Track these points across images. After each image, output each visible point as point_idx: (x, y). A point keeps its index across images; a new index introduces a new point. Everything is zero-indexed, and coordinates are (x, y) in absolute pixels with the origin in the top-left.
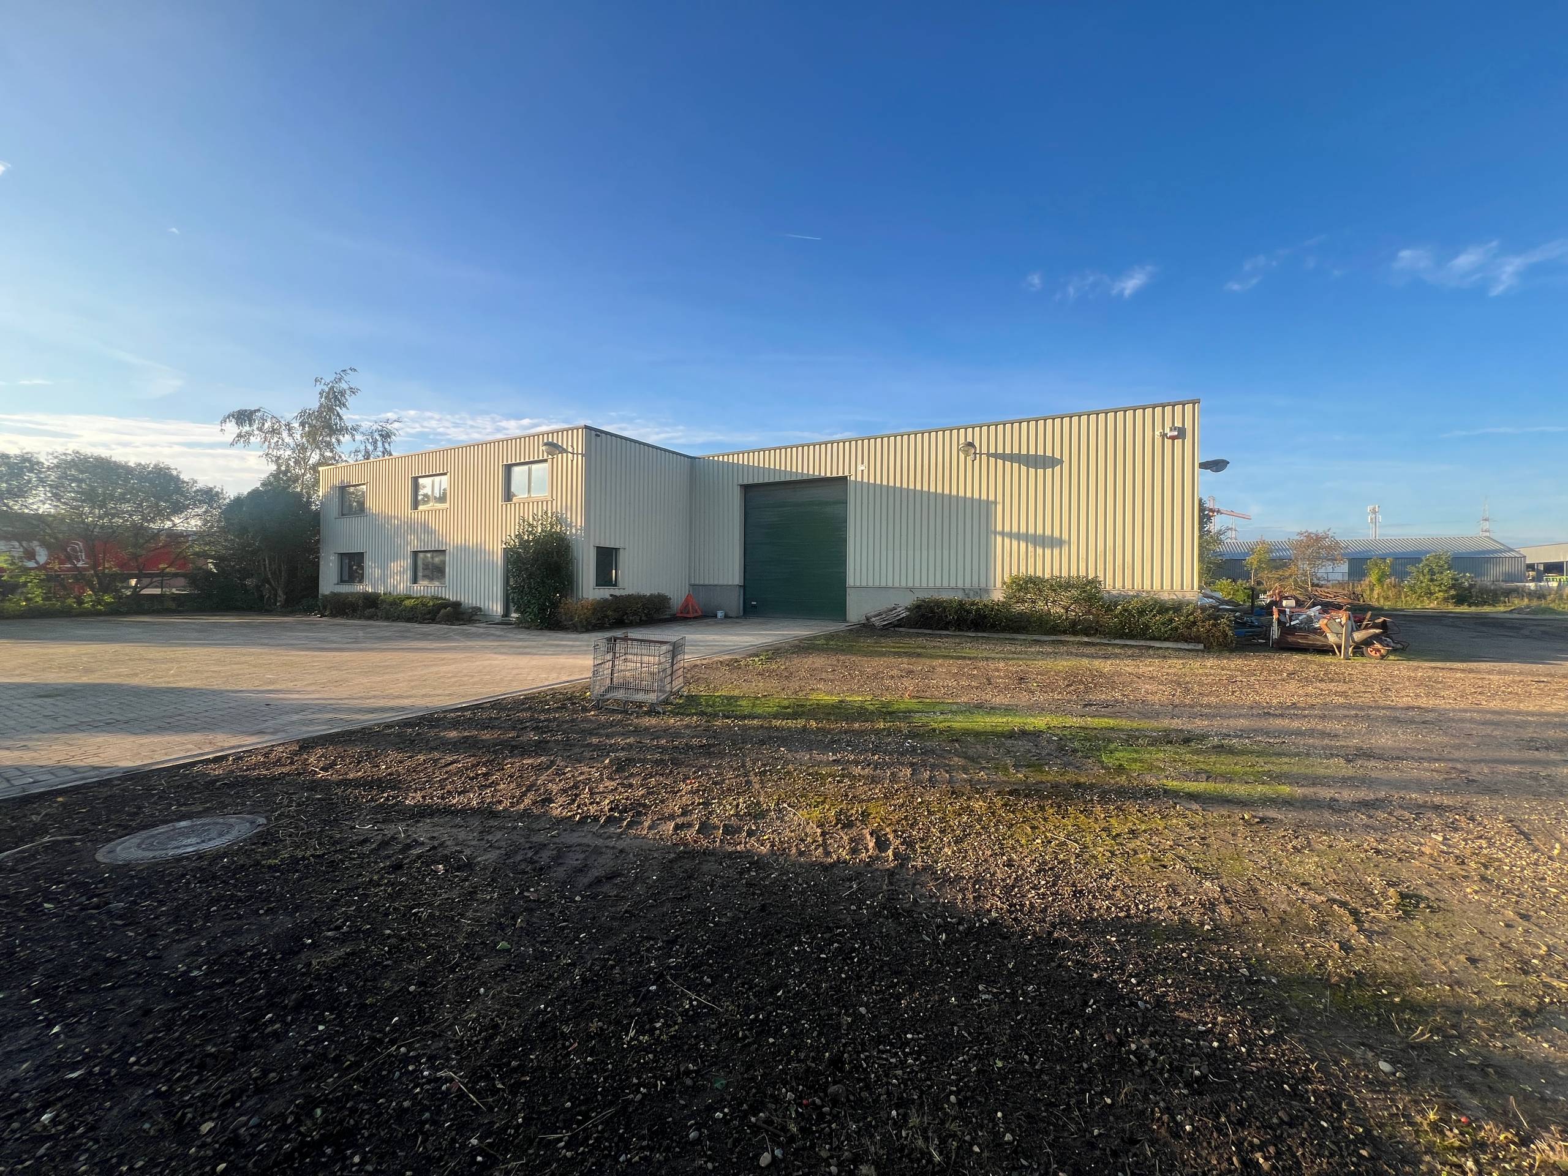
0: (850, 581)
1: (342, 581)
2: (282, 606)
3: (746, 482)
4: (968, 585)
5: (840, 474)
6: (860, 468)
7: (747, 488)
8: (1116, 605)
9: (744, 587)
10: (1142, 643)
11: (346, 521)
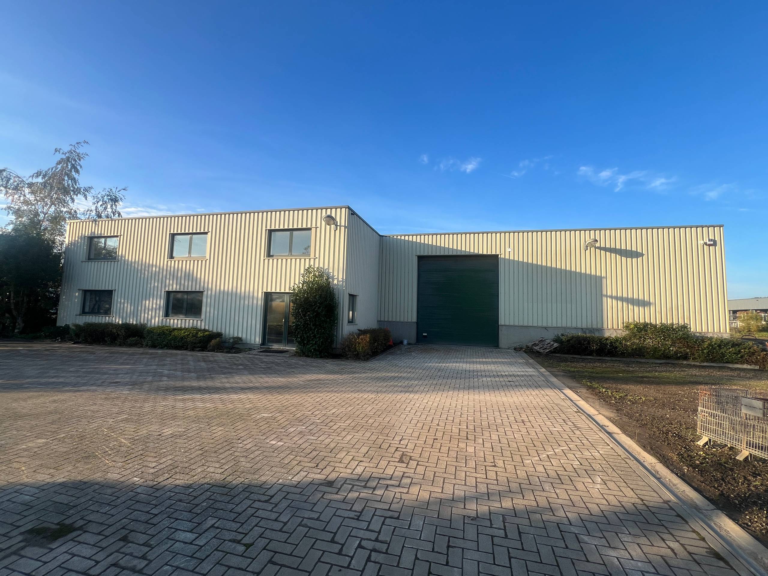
0: (501, 322)
1: (84, 312)
2: (21, 333)
3: (422, 254)
4: (584, 326)
5: (494, 253)
6: (508, 250)
7: (421, 258)
8: (703, 341)
9: (417, 323)
10: (721, 365)
11: (94, 266)
